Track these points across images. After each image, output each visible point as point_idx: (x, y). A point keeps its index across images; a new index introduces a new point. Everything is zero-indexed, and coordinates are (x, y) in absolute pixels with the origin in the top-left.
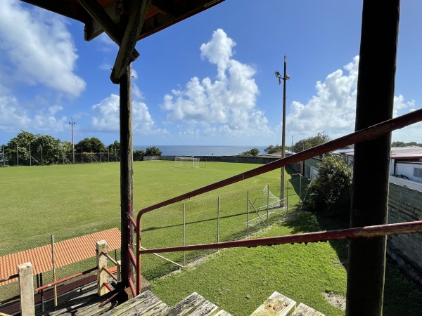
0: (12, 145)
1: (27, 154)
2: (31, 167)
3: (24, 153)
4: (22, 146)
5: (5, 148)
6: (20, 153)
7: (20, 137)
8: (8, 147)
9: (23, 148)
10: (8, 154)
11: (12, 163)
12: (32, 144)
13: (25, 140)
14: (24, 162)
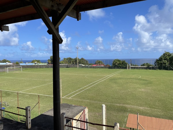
0: (161, 59)
1: (167, 64)
2: (169, 71)
3: (166, 63)
4: (165, 60)
5: (158, 60)
6: (164, 63)
7: (164, 55)
8: (159, 60)
9: (166, 61)
10: (159, 64)
11: (160, 68)
12: (170, 58)
13: (166, 57)
14: (166, 68)
